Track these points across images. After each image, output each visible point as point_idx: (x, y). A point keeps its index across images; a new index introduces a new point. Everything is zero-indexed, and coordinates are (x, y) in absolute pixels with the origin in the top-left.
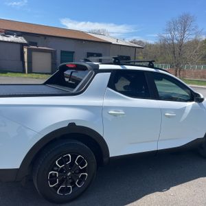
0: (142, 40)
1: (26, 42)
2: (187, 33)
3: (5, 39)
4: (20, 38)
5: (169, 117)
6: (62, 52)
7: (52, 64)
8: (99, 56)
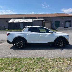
1: (43, 20)
3: (38, 20)
4: (42, 19)
6: (55, 22)
7: (51, 26)
8: (70, 21)
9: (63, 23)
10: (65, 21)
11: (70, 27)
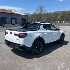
0: (27, 13)
2: (42, 11)
5: (54, 34)
8: (15, 19)
9: (9, 20)
10: (11, 18)
11: (16, 24)
